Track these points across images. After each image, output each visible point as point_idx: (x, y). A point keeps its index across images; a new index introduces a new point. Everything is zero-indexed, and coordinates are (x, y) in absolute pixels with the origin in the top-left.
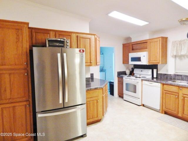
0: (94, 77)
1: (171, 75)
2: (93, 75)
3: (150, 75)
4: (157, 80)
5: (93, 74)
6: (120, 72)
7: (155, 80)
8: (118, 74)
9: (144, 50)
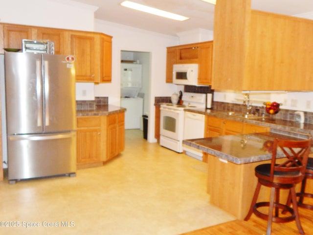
0: (109, 103)
1: (228, 103)
2: (108, 100)
3: (203, 104)
4: (211, 112)
5: (107, 98)
6: (161, 97)
7: (209, 111)
8: (156, 100)
9: (194, 60)
